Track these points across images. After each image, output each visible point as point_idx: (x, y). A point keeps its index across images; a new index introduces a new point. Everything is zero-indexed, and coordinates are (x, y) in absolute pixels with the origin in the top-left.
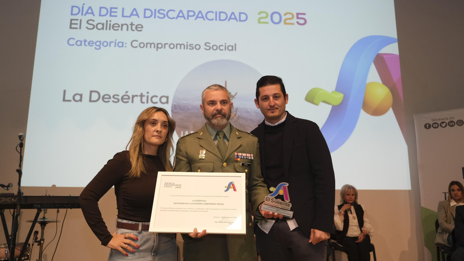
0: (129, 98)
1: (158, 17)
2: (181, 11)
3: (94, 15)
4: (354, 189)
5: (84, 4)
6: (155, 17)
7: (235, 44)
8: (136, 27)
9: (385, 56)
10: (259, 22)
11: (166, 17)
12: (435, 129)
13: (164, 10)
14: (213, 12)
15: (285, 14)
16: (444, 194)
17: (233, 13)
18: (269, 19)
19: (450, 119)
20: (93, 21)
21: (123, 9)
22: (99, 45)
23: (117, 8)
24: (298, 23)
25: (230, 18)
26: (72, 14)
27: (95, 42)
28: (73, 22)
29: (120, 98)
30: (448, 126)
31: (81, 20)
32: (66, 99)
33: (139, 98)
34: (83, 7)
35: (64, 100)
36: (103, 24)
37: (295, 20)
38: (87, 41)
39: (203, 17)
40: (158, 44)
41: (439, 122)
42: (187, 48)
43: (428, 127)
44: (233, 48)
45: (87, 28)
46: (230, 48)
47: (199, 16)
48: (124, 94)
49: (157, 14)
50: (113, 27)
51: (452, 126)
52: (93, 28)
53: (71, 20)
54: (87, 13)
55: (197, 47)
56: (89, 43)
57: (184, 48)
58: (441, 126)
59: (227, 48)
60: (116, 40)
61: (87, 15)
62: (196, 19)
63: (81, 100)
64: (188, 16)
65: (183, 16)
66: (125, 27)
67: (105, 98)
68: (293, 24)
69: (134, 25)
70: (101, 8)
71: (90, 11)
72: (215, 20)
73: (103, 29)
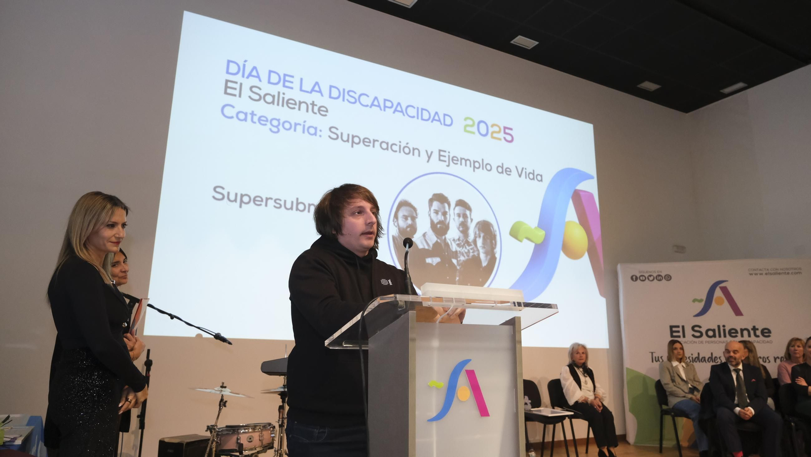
1: (347, 100)
2: (376, 98)
3: (260, 81)
4: (584, 347)
5: (245, 61)
6: (344, 100)
8: (319, 110)
9: (581, 194)
10: (466, 131)
11: (358, 102)
12: (642, 282)
13: (355, 93)
14: (414, 108)
15: (493, 126)
16: (651, 354)
17: (436, 113)
18: (475, 129)
19: (658, 272)
20: (260, 89)
21: (301, 80)
23: (292, 77)
24: (505, 138)
25: (434, 120)
26: (228, 72)
28: (230, 84)
30: (655, 280)
31: (241, 84)
34: (244, 66)
36: (273, 97)
37: (502, 135)
38: (255, 115)
39: (402, 112)
41: (646, 275)
43: (634, 280)
45: (250, 97)
47: (398, 109)
49: (347, 97)
50: (288, 103)
51: (660, 280)
52: (259, 100)
53: (227, 81)
54: (250, 75)
56: (258, 120)
58: (648, 279)
61: (251, 78)
62: (394, 112)
64: (385, 107)
65: (379, 106)
66: (303, 106)
68: (500, 139)
69: (316, 105)
70: (270, 72)
71: (254, 73)
72: (416, 118)
73: (273, 104)
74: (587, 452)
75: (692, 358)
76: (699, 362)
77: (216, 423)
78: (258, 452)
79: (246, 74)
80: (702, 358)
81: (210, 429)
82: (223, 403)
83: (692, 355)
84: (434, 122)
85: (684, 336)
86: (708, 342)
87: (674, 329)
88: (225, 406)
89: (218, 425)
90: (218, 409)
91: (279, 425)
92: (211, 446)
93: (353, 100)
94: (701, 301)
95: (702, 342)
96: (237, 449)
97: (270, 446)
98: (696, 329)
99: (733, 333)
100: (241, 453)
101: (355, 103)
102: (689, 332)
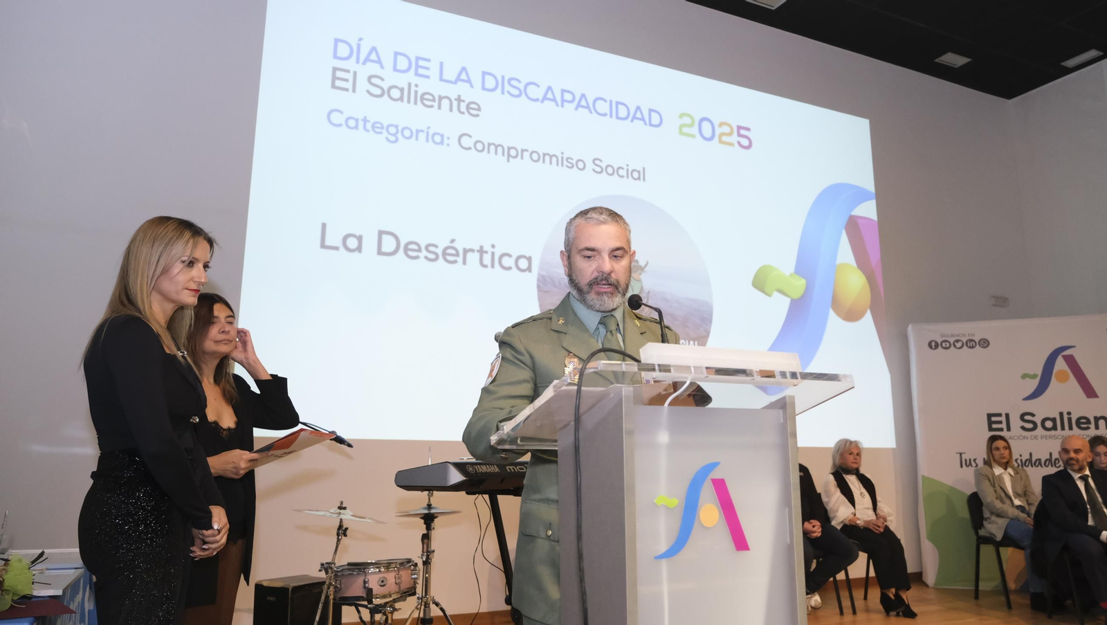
0: (457, 255)
1: (509, 92)
2: (550, 88)
3: (382, 67)
4: (858, 446)
5: (360, 39)
6: (503, 93)
7: (644, 169)
8: (468, 108)
9: (860, 221)
10: (681, 133)
11: (523, 95)
12: (945, 350)
13: (520, 82)
14: (606, 101)
15: (721, 124)
16: (959, 455)
17: (638, 108)
18: (695, 130)
19: (969, 335)
20: (383, 80)
21: (441, 64)
22: (395, 133)
23: (429, 60)
24: (739, 143)
25: (634, 118)
26: (335, 57)
27: (385, 126)
28: (339, 74)
29: (439, 251)
30: (965, 347)
31: (355, 73)
32: (328, 243)
33: (477, 255)
34: (359, 46)
35: (323, 246)
36: (402, 90)
37: (734, 138)
38: (369, 121)
39: (588, 107)
40: (509, 149)
41: (952, 340)
42: (562, 165)
43: (933, 347)
44: (640, 175)
45: (368, 91)
46: (636, 175)
47: (582, 103)
48: (448, 244)
49: (507, 87)
50: (422, 99)
51: (972, 347)
52: (381, 96)
53: (335, 69)
54: (367, 60)
55: (579, 165)
56: (373, 127)
57: (558, 165)
58: (955, 346)
59: (630, 174)
60: (429, 128)
61: (368, 64)
62: (576, 109)
63: (359, 249)
64: (563, 101)
65: (554, 100)
66: (445, 103)
67: (410, 250)
68: (731, 144)
69: (464, 101)
70: (396, 54)
71: (374, 56)
72: (609, 116)
73: (402, 101)
74: (865, 598)
75: (1021, 460)
76: (1032, 466)
77: (334, 559)
78: (395, 601)
79: (362, 59)
80: (1037, 460)
81: (326, 567)
82: (342, 531)
83: (1021, 456)
84: (635, 121)
85: (1009, 429)
86: (1046, 437)
87: (993, 419)
88: (345, 535)
89: (336, 561)
90: (336, 540)
91: (423, 562)
92: (327, 592)
93: (516, 92)
94: (1034, 376)
95: (1036, 437)
96: (365, 596)
97: (411, 592)
98: (1027, 417)
99: (1084, 423)
100: (370, 602)
101: (519, 96)
102: (1016, 423)
